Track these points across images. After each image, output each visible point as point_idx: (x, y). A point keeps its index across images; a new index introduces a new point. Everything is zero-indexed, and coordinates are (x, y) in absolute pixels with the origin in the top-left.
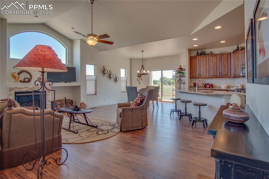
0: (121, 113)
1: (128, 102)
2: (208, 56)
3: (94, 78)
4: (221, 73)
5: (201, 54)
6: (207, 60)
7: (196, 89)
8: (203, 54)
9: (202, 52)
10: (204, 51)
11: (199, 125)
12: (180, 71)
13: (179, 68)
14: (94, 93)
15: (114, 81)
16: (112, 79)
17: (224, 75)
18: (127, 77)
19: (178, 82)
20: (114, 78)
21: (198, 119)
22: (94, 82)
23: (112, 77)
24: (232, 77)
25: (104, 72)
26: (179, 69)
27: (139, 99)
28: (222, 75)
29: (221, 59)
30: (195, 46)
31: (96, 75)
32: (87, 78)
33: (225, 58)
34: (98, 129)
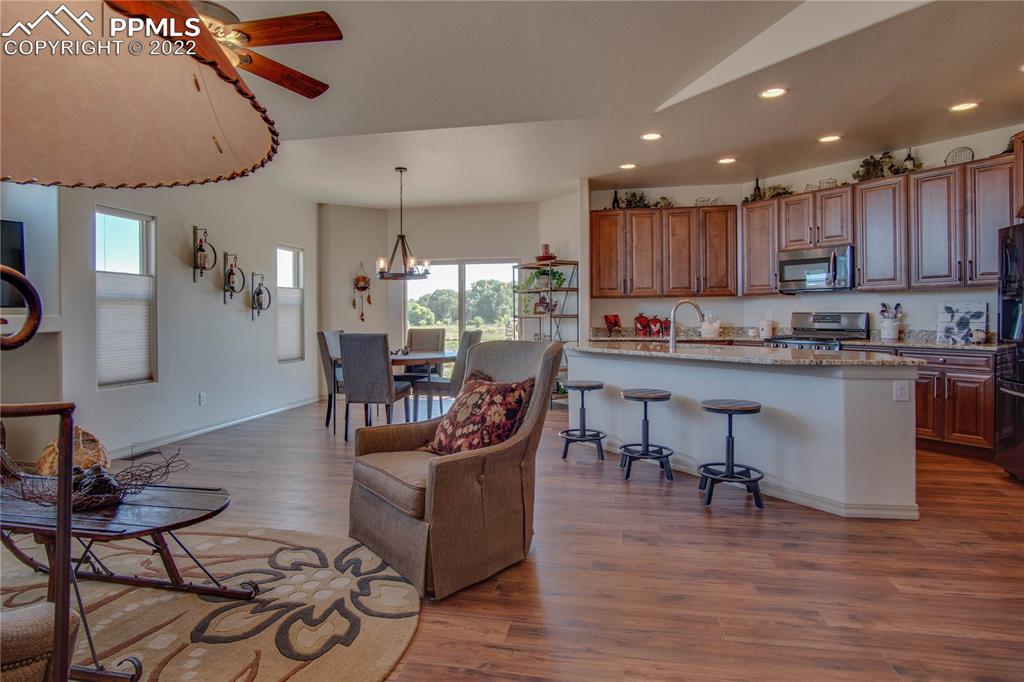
0: (423, 490)
1: (407, 420)
2: (657, 212)
3: (143, 288)
4: (705, 279)
5: (630, 204)
6: (656, 229)
7: (668, 342)
8: (637, 203)
9: (634, 195)
10: (639, 191)
11: (730, 493)
12: (546, 266)
13: (541, 254)
14: (140, 370)
15: (247, 305)
16: (238, 300)
17: (712, 285)
18: (303, 291)
19: (535, 313)
20: (248, 293)
21: (723, 469)
22: (140, 311)
23: (237, 285)
24: (740, 294)
25: (195, 257)
26: (540, 259)
27: (492, 403)
28: (708, 285)
29: (703, 225)
30: (624, 167)
31: (153, 272)
32: (102, 288)
33: (716, 223)
34: (264, 606)
